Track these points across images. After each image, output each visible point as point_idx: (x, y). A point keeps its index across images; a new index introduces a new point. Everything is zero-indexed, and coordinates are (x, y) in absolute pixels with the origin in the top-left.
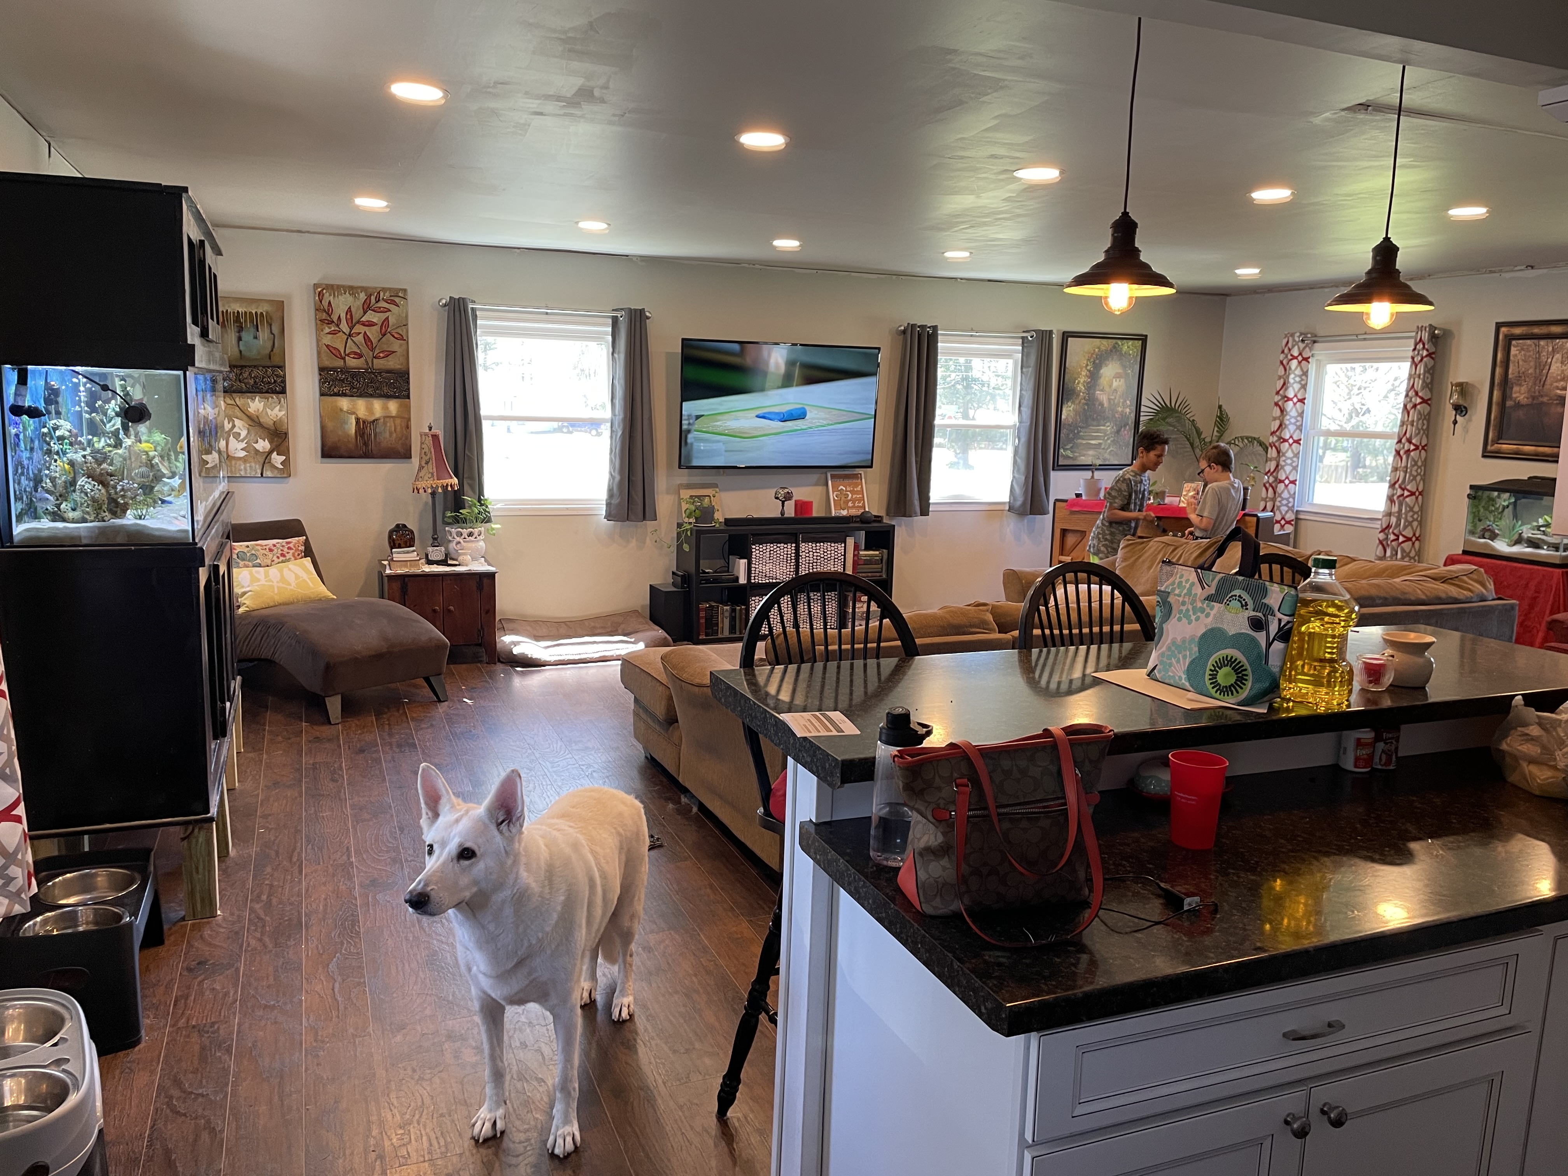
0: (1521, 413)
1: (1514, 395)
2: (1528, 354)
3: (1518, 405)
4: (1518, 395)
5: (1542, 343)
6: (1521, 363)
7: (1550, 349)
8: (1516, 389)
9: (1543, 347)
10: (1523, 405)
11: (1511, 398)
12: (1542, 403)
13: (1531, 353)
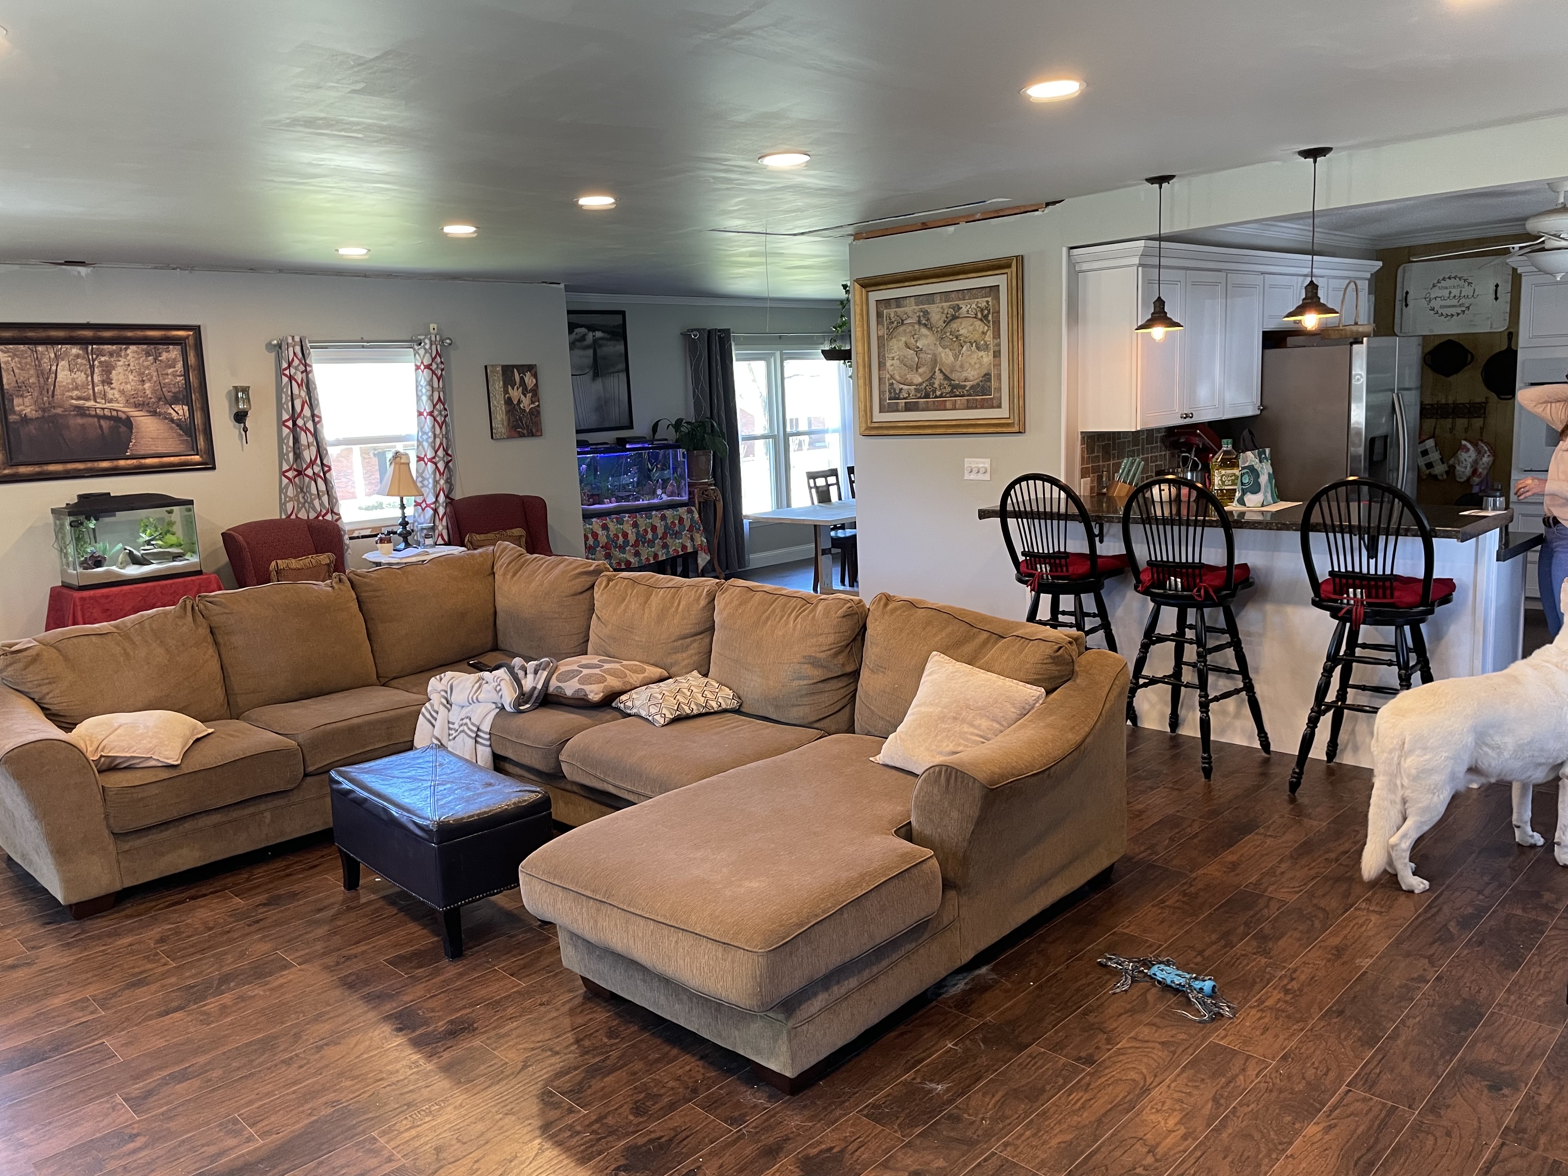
0: (32, 428)
1: (17, 409)
2: (24, 361)
3: (25, 420)
4: (22, 407)
5: (40, 348)
6: (16, 371)
7: (53, 355)
8: (16, 401)
9: (42, 354)
10: (31, 419)
11: (14, 413)
12: (57, 415)
13: (29, 360)
